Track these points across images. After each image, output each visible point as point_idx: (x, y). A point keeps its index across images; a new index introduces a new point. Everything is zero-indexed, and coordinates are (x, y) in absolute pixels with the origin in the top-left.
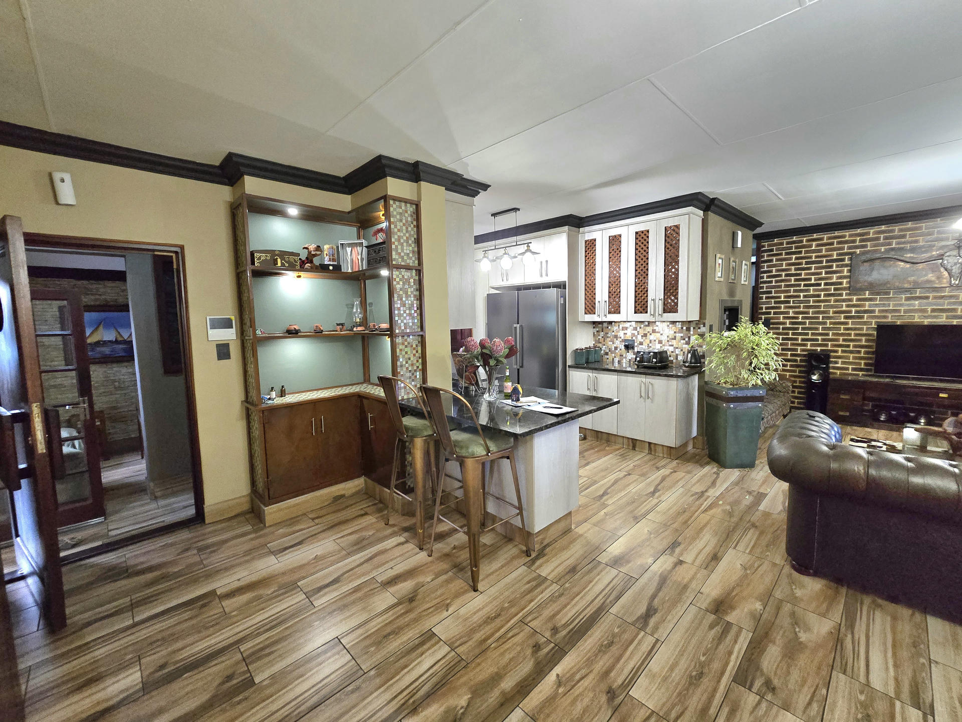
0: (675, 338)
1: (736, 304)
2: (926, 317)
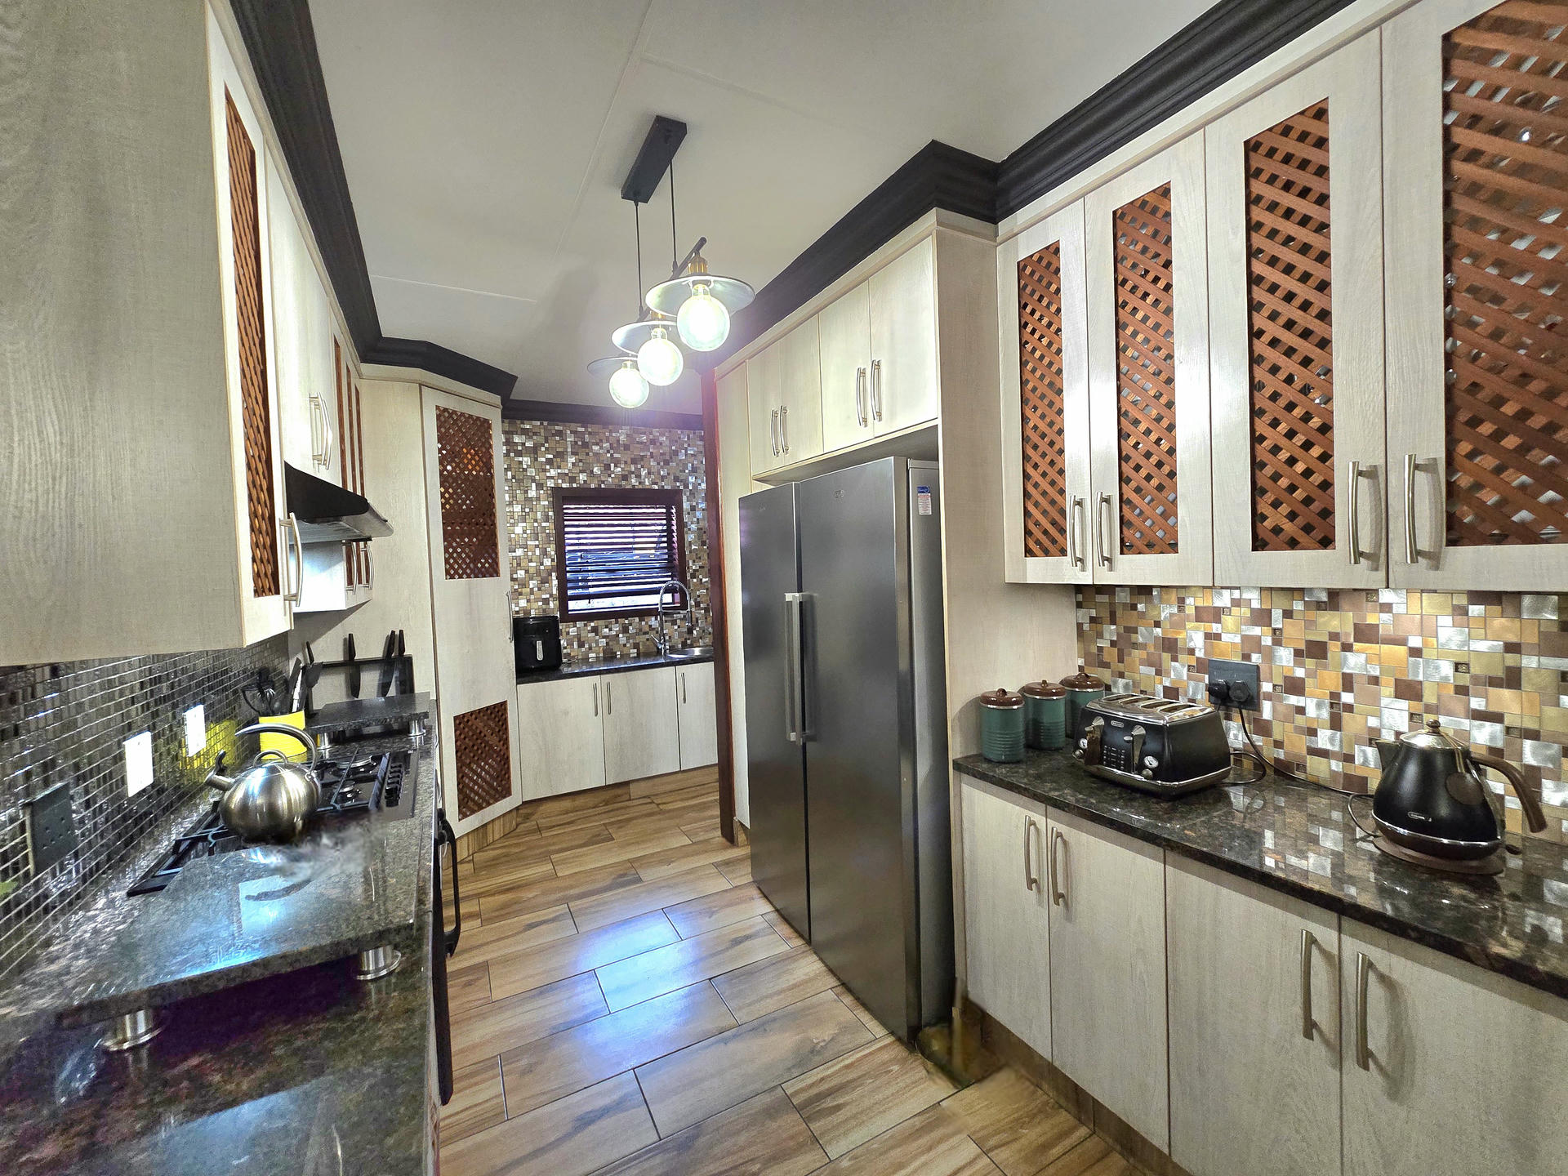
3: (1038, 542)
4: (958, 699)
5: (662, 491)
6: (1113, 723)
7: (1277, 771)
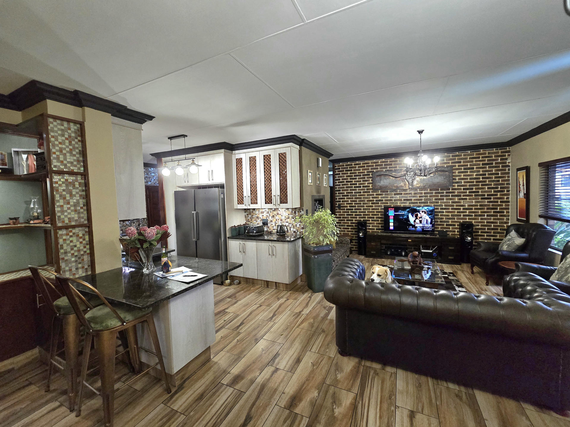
0: (289, 218)
1: (321, 198)
2: (402, 203)
3: (239, 202)
4: (228, 226)
6: (249, 228)
7: (270, 233)
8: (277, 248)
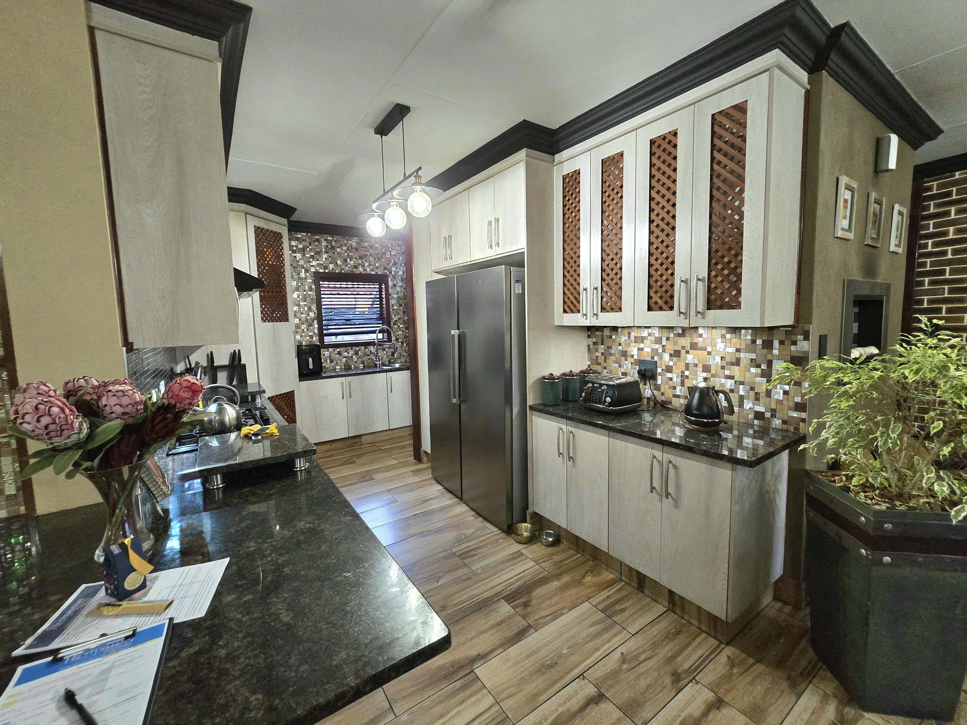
1: (878, 292)
3: (569, 307)
4: (532, 376)
5: (377, 274)
6: (595, 385)
7: (662, 406)
8: (684, 474)
